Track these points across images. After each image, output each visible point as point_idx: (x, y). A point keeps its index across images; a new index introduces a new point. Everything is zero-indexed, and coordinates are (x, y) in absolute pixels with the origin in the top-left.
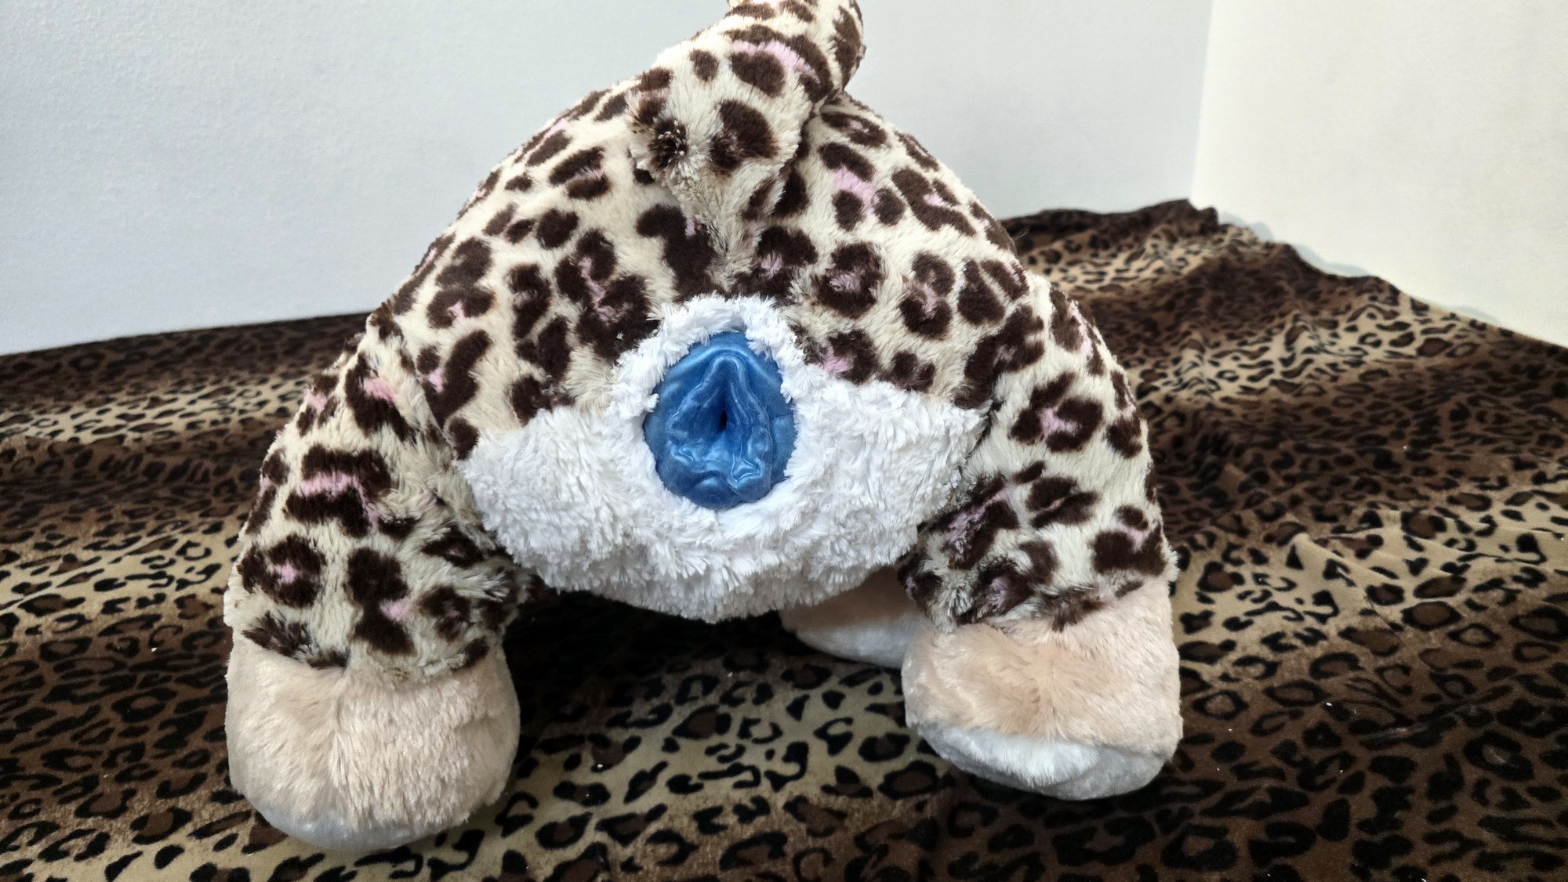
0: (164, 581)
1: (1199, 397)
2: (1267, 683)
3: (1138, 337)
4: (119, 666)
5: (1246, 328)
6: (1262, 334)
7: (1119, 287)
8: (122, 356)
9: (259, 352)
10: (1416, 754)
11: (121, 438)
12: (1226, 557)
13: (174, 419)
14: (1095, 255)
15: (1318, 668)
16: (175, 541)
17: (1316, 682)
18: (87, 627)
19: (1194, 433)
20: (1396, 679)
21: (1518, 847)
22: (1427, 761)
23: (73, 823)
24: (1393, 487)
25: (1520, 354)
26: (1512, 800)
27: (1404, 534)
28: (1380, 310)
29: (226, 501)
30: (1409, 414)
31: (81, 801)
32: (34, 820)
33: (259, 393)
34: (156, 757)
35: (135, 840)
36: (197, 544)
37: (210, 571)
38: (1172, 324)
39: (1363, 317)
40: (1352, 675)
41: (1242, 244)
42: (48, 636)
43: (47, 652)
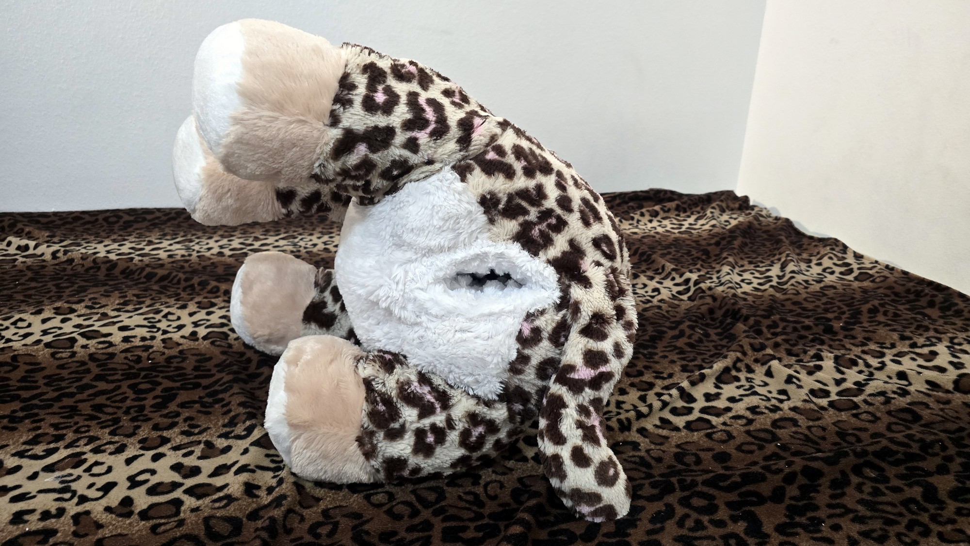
0: (155, 330)
1: (729, 290)
2: (747, 428)
3: (698, 258)
4: (131, 368)
5: (760, 258)
6: (768, 262)
7: (690, 233)
8: (132, 218)
10: (825, 468)
11: (132, 259)
12: (733, 366)
13: (161, 252)
14: (679, 215)
15: (775, 424)
16: (162, 311)
17: (774, 430)
18: (114, 348)
19: (721, 307)
20: (820, 433)
21: (876, 514)
22: (831, 473)
23: (108, 438)
24: (832, 343)
25: (912, 284)
26: (876, 492)
27: (834, 365)
28: (834, 255)
29: (189, 294)
30: (845, 309)
31: (112, 428)
32: (87, 434)
33: (207, 244)
34: (151, 412)
35: (141, 448)
36: (173, 314)
37: (180, 327)
38: (718, 253)
39: (826, 258)
40: (794, 429)
41: (762, 216)
42: (93, 350)
43: (92, 357)
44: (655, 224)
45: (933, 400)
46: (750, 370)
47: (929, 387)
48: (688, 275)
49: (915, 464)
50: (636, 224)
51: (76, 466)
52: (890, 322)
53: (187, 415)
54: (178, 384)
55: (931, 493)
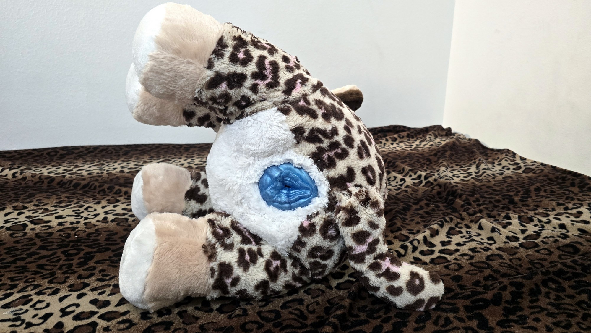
0: (80, 217)
1: (446, 181)
2: (470, 261)
3: (424, 164)
4: (63, 241)
5: (462, 163)
6: (468, 165)
7: (418, 149)
8: (65, 152)
9: (114, 154)
10: (525, 282)
11: (64, 176)
12: (456, 226)
13: (83, 171)
14: (409, 140)
15: (489, 258)
16: (84, 205)
17: (488, 262)
18: (52, 229)
19: (445, 191)
20: (517, 262)
21: (561, 311)
22: (529, 285)
23: (47, 285)
24: (515, 209)
25: (559, 173)
26: (558, 298)
27: (519, 221)
28: (508, 158)
29: (102, 196)
30: (520, 189)
31: (50, 279)
32: (33, 283)
33: (114, 166)
34: (77, 267)
35: (69, 291)
36: (91, 207)
37: (96, 215)
38: (436, 160)
39: (503, 161)
40: (500, 261)
41: (460, 138)
42: (38, 231)
43: (38, 236)
44: (395, 145)
45: (584, 240)
46: (468, 227)
47: (580, 233)
48: (419, 173)
49: (580, 279)
50: (383, 146)
51: (25, 304)
52: (549, 196)
53: (101, 268)
54: (95, 250)
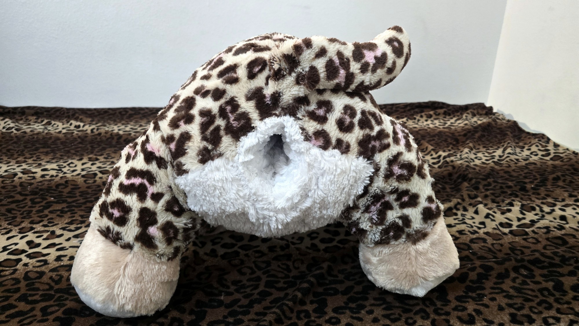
0: (60, 172)
1: (465, 163)
3: (451, 143)
5: (491, 145)
6: (496, 147)
7: (451, 128)
10: (495, 266)
12: (455, 206)
14: (445, 117)
15: (472, 241)
17: (471, 244)
18: (35, 180)
19: (457, 173)
20: (498, 247)
21: (520, 295)
22: (498, 269)
24: (523, 197)
26: (524, 283)
27: (520, 209)
28: (541, 144)
30: (538, 176)
38: (464, 140)
39: (534, 146)
40: (483, 244)
41: (499, 119)
44: (429, 122)
46: (465, 210)
48: (441, 153)
49: (555, 269)
50: (416, 122)
52: (565, 186)
55: (559, 287)
